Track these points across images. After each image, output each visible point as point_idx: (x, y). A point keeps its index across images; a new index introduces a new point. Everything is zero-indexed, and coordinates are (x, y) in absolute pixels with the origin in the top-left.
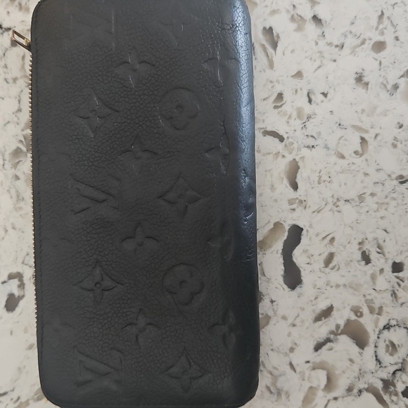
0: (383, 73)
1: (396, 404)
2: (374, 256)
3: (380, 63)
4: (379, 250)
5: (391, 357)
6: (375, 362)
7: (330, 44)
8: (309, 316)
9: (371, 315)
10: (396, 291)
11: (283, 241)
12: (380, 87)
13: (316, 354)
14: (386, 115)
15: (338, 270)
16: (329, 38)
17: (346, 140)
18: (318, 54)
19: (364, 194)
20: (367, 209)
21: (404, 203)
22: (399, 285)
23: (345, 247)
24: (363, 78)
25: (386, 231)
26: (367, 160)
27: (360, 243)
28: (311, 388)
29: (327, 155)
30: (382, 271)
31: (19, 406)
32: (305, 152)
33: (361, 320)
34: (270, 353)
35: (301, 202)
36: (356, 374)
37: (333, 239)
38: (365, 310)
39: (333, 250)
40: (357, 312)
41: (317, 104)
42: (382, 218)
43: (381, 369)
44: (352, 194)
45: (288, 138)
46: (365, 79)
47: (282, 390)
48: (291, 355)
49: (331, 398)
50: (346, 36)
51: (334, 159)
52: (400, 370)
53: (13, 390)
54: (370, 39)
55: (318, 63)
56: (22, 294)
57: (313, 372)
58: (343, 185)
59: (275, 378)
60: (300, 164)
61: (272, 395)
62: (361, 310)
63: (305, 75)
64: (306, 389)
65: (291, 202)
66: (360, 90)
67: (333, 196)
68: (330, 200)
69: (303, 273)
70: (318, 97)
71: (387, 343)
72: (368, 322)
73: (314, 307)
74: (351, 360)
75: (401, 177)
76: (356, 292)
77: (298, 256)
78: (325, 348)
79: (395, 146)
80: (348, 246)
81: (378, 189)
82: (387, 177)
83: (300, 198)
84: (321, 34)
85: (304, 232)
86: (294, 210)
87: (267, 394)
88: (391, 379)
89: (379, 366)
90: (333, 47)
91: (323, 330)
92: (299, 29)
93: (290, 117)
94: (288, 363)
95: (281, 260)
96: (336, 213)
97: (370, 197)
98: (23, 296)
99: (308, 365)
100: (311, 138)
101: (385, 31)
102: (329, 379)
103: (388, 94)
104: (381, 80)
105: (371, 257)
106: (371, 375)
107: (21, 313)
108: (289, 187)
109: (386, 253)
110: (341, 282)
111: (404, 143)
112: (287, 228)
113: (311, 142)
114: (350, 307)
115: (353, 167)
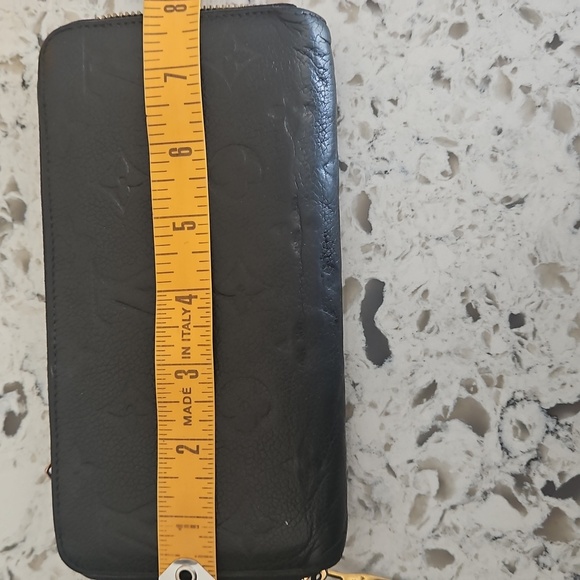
0: (467, 64)
1: (536, 506)
2: (483, 309)
3: (463, 52)
4: (489, 301)
5: (521, 443)
6: (501, 452)
7: (394, 35)
8: (405, 399)
9: (488, 389)
10: (518, 353)
11: (360, 302)
12: (466, 83)
13: (421, 449)
14: (478, 119)
15: (437, 333)
16: (391, 27)
17: (429, 158)
18: (379, 50)
19: (461, 227)
20: (466, 248)
21: (516, 233)
22: (522, 345)
23: (443, 301)
24: (442, 74)
25: (495, 273)
26: (459, 182)
27: (463, 294)
28: (419, 496)
29: (406, 181)
30: (496, 327)
31: (34, 561)
32: (377, 180)
33: (476, 397)
34: (359, 454)
35: (378, 247)
36: (477, 471)
37: (426, 292)
38: (480, 383)
39: (428, 307)
40: (470, 386)
41: (386, 115)
42: (488, 257)
43: (511, 460)
44: (446, 229)
45: (352, 164)
46: (445, 75)
47: (380, 503)
48: (387, 454)
49: (448, 507)
50: (413, 21)
51: (415, 185)
52: (536, 459)
53: (24, 541)
54: (446, 22)
55: (380, 61)
56: (24, 410)
57: (419, 474)
58: (431, 218)
59: (369, 488)
60: (372, 197)
61: (368, 512)
62: (474, 384)
63: (365, 79)
64: (413, 498)
65: (365, 249)
66: (440, 90)
67: (419, 235)
68: (416, 241)
69: (391, 343)
70: (385, 107)
71: (514, 424)
72: (485, 398)
73: (411, 387)
74: (468, 453)
75: (508, 199)
76: (464, 360)
77: (383, 320)
78: (431, 440)
79: (494, 159)
80: (447, 299)
81: (479, 219)
82: (489, 202)
83: (376, 242)
84: (380, 22)
85: (386, 287)
86: (370, 259)
87: (361, 510)
88: (524, 473)
89: (507, 456)
90: (399, 38)
91: (427, 414)
92: (352, 19)
93: (352, 136)
94: (385, 465)
95: (361, 328)
96: (426, 257)
97: (469, 231)
98: (26, 413)
99: (411, 465)
100: (382, 162)
101: (464, 8)
102: (442, 482)
103: (477, 92)
104: (466, 73)
105: (480, 310)
106: (498, 470)
107: (24, 437)
108: (361, 230)
109: (499, 304)
110: (443, 348)
111: (506, 153)
112: (364, 284)
113: (383, 166)
114: (459, 381)
115: (442, 193)
